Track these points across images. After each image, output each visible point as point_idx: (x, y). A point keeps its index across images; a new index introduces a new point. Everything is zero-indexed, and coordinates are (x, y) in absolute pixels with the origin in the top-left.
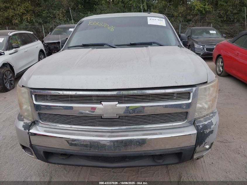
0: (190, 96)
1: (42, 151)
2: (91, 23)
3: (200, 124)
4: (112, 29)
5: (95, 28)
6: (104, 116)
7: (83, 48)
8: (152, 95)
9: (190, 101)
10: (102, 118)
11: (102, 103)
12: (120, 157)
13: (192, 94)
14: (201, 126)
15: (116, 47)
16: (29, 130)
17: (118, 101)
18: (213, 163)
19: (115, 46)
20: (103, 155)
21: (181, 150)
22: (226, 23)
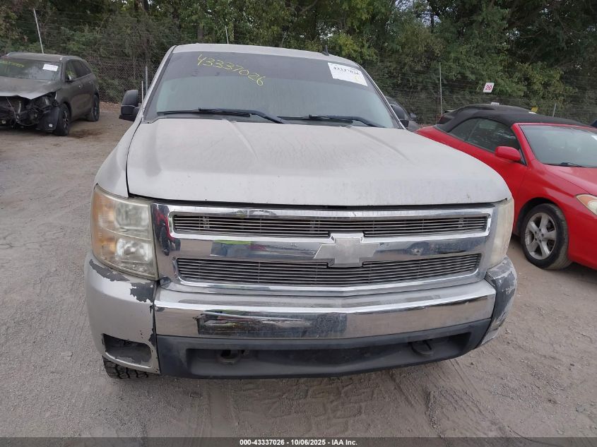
0: (486, 223)
1: (185, 348)
2: (204, 62)
3: (499, 277)
4: (259, 81)
5: (218, 74)
6: (336, 262)
7: (198, 117)
8: (425, 220)
9: (486, 233)
10: (328, 268)
11: (332, 235)
12: (357, 348)
13: (489, 221)
14: (500, 281)
15: (283, 121)
16: (153, 301)
17: (363, 231)
18: (472, 364)
19: (279, 120)
20: (329, 345)
21: (471, 327)
22: (402, 91)
